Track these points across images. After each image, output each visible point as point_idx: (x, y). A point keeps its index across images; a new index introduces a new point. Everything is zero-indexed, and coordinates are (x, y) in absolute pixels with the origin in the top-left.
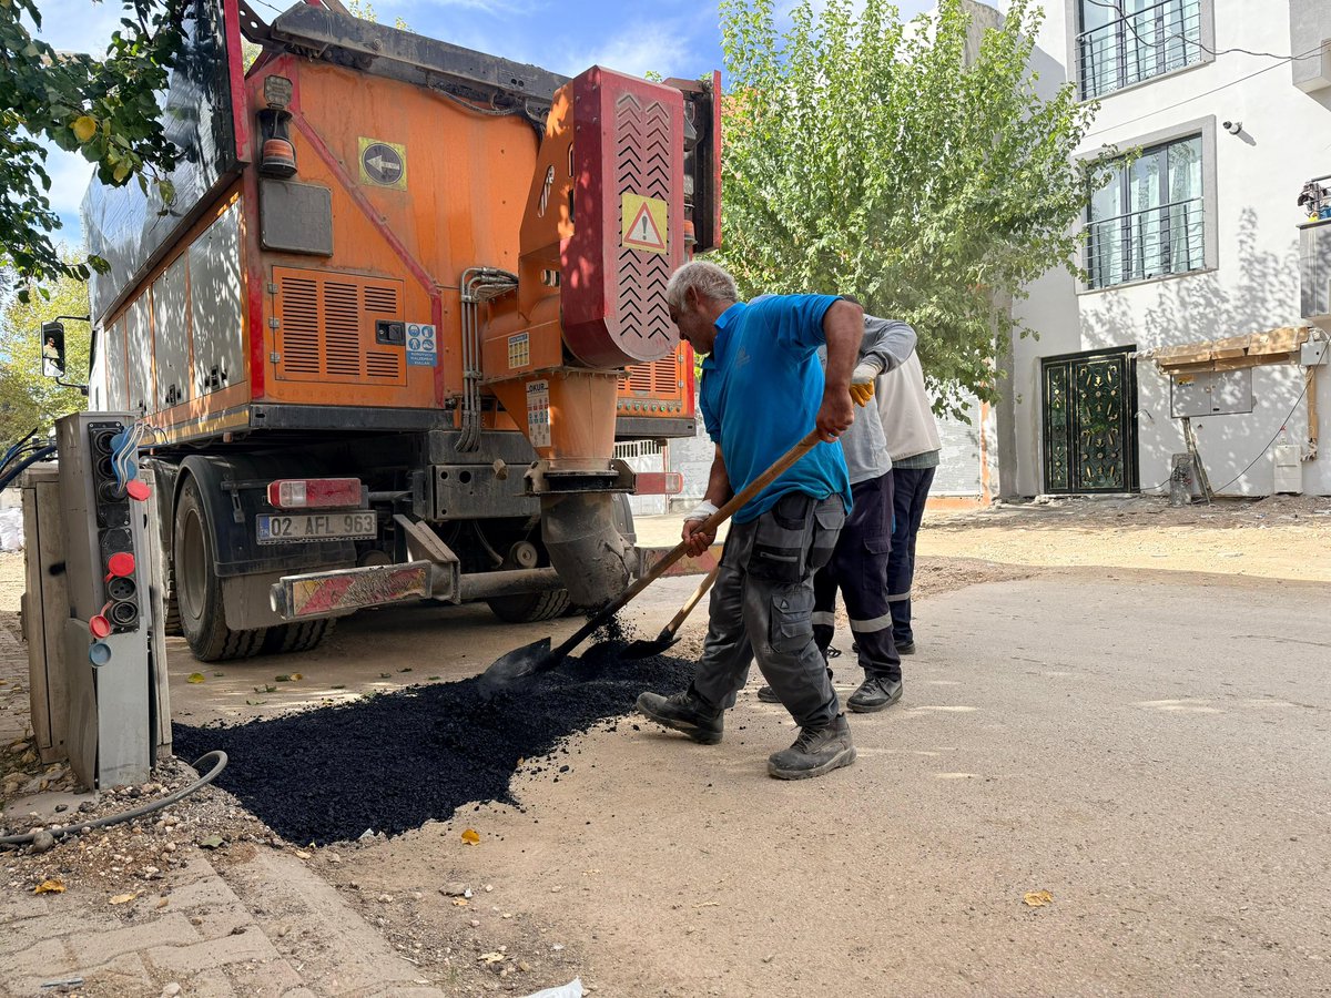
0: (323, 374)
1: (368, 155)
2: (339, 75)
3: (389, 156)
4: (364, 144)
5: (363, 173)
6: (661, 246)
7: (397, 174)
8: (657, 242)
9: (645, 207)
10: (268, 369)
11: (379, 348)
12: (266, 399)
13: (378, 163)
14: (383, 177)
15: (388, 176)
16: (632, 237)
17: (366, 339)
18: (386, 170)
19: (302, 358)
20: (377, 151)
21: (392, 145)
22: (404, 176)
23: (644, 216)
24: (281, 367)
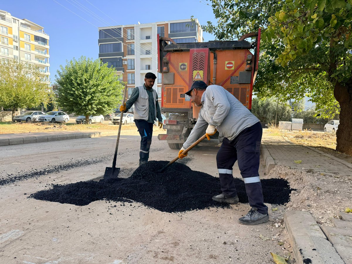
0: (172, 103)
1: (181, 66)
2: (177, 53)
3: (184, 65)
4: (180, 64)
5: (180, 69)
6: (202, 79)
7: (185, 68)
8: (201, 78)
9: (198, 72)
10: (164, 103)
11: (181, 98)
12: (163, 107)
13: (182, 67)
14: (183, 69)
15: (184, 69)
16: (195, 78)
17: (179, 97)
18: (184, 68)
19: (168, 101)
20: (182, 65)
21: (185, 63)
22: (187, 68)
23: (198, 74)
24: (166, 102)
